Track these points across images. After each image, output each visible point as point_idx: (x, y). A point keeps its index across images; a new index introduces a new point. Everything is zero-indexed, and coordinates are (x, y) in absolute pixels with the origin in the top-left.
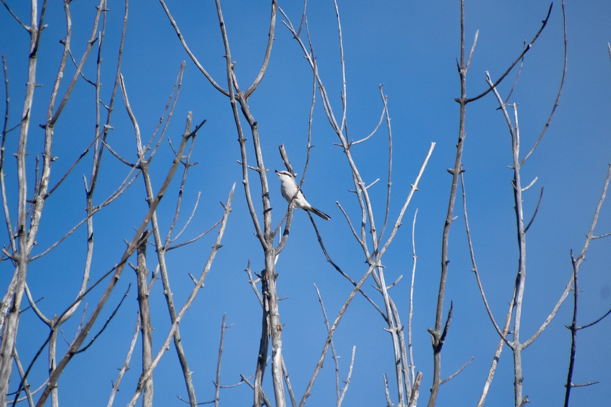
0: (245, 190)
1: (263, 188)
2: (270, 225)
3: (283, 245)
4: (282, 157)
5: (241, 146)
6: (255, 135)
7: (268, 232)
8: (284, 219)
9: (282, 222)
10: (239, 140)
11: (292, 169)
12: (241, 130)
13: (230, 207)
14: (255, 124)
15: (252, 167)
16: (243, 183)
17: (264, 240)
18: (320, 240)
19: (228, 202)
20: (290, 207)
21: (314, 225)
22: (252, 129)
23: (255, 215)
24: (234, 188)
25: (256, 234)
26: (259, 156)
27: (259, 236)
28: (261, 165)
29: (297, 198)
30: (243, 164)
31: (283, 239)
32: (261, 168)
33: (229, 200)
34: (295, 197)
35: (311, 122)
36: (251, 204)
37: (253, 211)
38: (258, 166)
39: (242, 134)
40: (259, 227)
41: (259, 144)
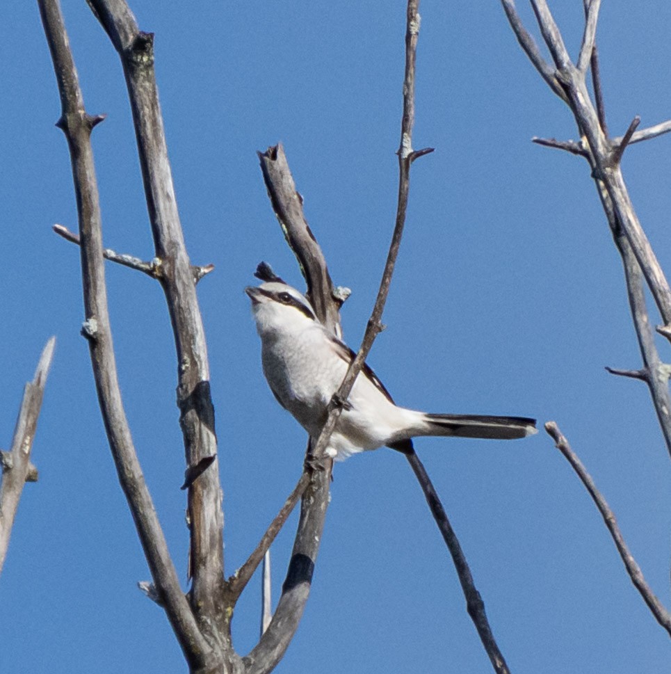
0: (97, 367)
1: (181, 361)
2: (219, 540)
3: (284, 640)
4: (277, 206)
5: (76, 152)
6: (144, 98)
7: (209, 577)
8: (289, 509)
9: (278, 523)
10: (63, 124)
11: (323, 263)
12: (75, 73)
13: (26, 457)
14: (142, 44)
15: (128, 258)
16: (84, 332)
17: (188, 616)
18: (475, 608)
19: (20, 435)
20: (316, 453)
21: (448, 536)
22: (130, 67)
23: (145, 493)
24: (46, 362)
25: (146, 584)
26: (161, 204)
27: (162, 596)
28: (174, 244)
29: (348, 407)
30: (85, 241)
31: (283, 612)
32: (172, 260)
33: (23, 423)
34: (339, 402)
35: (414, 30)
36: (126, 437)
37: (136, 470)
38: (160, 251)
39: (79, 93)
40: (163, 550)
41: (164, 148)
